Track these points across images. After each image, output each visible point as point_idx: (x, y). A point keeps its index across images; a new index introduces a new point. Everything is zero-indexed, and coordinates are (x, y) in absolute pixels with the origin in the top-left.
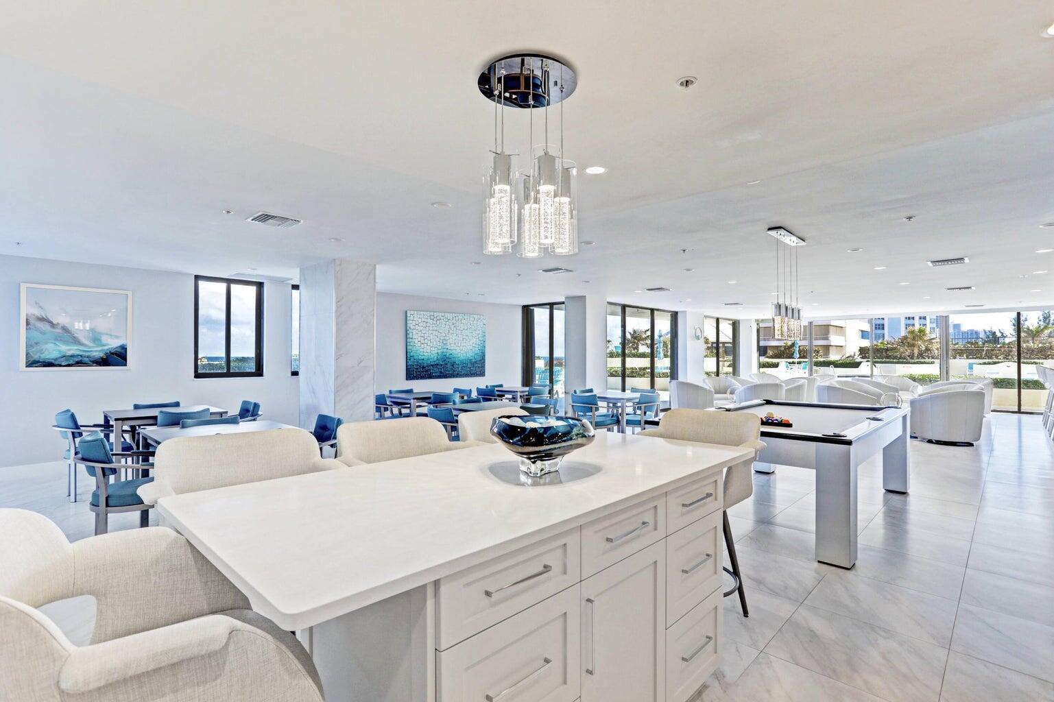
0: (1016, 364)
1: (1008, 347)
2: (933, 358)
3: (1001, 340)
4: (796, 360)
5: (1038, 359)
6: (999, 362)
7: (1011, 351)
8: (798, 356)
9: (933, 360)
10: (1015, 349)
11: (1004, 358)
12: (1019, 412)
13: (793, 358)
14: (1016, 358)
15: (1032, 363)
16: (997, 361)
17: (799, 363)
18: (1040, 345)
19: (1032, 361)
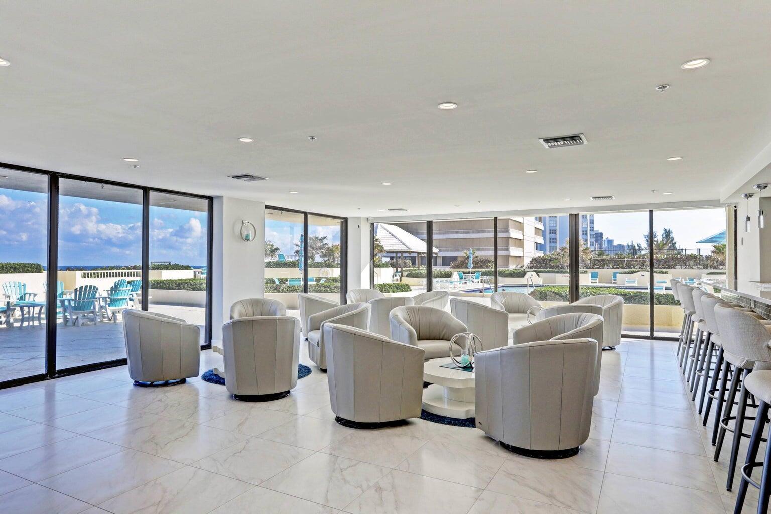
0: (649, 273)
1: (643, 258)
2: (587, 268)
3: (639, 253)
4: (471, 270)
5: (664, 268)
6: (635, 272)
7: (644, 261)
8: (472, 265)
9: (587, 269)
10: (648, 260)
11: (640, 268)
12: (652, 337)
13: (468, 268)
14: (648, 268)
15: (660, 273)
16: (635, 270)
17: (473, 273)
18: (665, 256)
19: (660, 270)
